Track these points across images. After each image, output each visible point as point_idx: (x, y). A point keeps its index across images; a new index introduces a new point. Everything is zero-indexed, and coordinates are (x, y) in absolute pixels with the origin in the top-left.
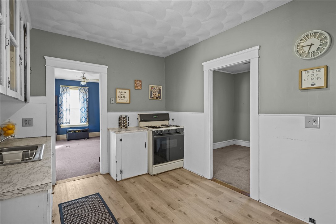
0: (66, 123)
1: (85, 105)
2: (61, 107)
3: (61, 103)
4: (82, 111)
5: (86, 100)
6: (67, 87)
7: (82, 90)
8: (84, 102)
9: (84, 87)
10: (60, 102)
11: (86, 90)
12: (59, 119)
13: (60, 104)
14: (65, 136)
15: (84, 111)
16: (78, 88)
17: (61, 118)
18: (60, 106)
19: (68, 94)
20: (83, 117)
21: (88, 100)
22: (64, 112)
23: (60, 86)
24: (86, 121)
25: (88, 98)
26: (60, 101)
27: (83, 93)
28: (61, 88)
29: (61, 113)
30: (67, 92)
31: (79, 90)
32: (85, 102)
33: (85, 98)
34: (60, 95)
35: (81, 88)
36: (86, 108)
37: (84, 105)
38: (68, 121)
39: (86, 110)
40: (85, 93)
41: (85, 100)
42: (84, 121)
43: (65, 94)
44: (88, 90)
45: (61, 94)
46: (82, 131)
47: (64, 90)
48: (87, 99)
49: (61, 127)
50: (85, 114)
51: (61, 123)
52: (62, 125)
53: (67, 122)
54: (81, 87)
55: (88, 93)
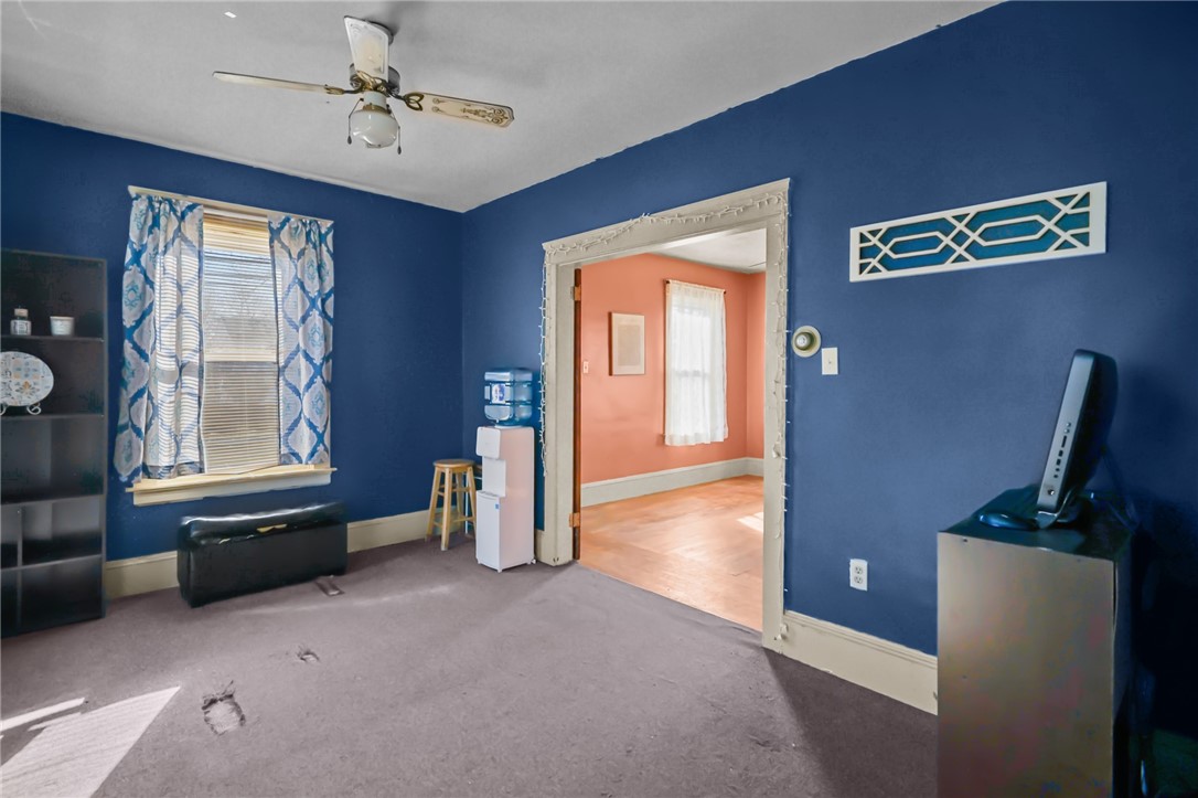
0: (176, 469)
1: (317, 337)
2: (137, 348)
3: (139, 322)
4: (288, 384)
5: (319, 303)
6: (184, 201)
7: (294, 233)
8: (304, 319)
9: (307, 219)
10: (125, 308)
11: (322, 238)
12: (124, 437)
13: (128, 321)
14: (163, 567)
15: (304, 381)
16: (266, 220)
17: (138, 431)
18: (127, 345)
19: (190, 262)
20: (296, 422)
21: (330, 302)
22: (162, 390)
23: (133, 190)
24: (321, 448)
25: (335, 290)
26: (131, 305)
27: (302, 253)
28: (139, 207)
29: (140, 394)
30: (185, 239)
31: (275, 234)
32: (316, 319)
33: (313, 294)
34: (129, 256)
35: (288, 220)
36: (318, 361)
37: (308, 338)
38: (190, 454)
39: (318, 371)
40: (311, 254)
41: (313, 301)
42: (305, 452)
43: (170, 260)
44: (330, 238)
45: (137, 255)
46: (293, 524)
47: (163, 221)
48: (323, 302)
49: (138, 501)
50: (313, 404)
51: (135, 473)
52: (144, 484)
53: (181, 460)
54: (283, 215)
55: (335, 256)
